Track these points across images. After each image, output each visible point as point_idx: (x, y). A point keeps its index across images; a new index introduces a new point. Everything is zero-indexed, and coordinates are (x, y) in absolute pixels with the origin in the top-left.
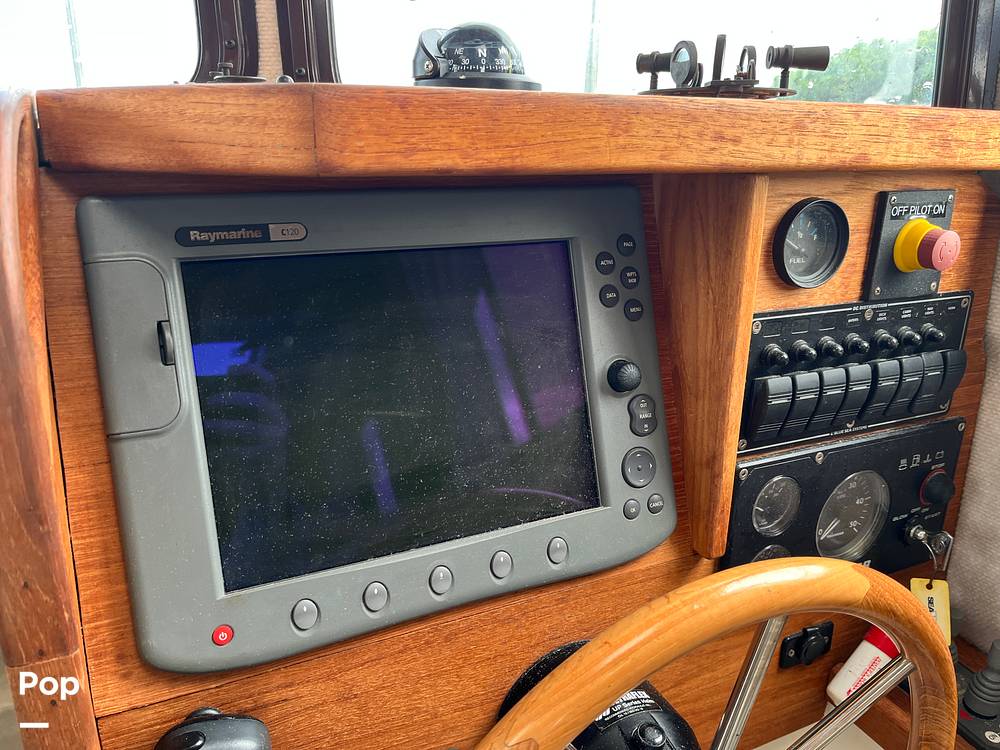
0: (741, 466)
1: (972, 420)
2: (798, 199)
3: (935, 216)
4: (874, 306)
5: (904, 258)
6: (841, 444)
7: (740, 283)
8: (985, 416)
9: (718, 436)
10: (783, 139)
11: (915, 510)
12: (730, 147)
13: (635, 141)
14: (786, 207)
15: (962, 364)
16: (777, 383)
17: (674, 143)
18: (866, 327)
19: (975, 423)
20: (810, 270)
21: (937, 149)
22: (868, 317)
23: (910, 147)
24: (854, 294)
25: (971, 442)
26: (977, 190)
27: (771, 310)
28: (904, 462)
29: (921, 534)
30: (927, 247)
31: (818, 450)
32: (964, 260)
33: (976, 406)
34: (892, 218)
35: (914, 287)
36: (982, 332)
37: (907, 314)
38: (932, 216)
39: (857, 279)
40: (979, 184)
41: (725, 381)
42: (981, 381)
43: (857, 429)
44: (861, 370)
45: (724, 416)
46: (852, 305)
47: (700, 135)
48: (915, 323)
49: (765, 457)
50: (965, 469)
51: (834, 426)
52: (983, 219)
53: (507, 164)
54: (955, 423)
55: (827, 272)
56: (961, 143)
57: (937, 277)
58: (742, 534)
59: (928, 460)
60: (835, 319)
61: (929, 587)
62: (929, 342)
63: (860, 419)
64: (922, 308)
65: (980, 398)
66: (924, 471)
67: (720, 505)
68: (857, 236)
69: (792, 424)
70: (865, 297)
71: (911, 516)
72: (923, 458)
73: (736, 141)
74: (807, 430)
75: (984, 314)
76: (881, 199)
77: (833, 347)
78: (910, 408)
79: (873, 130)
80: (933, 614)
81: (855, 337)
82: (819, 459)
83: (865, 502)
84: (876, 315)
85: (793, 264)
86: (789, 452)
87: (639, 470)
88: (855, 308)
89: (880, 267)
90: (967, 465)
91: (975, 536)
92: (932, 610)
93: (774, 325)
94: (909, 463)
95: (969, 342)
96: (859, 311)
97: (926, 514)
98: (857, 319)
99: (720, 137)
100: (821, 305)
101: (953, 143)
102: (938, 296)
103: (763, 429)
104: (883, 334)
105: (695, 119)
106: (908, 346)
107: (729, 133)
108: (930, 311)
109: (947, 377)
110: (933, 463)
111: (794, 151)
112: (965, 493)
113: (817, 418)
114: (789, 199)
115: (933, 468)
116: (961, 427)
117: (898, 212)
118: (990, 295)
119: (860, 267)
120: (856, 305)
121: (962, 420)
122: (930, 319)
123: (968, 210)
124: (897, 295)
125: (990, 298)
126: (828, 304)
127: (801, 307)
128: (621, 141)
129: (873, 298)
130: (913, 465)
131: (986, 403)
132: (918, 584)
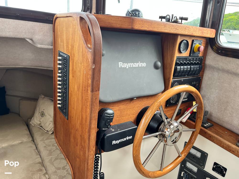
0: (173, 80)
1: (202, 77)
2: (183, 39)
5: (196, 50)
6: (185, 79)
8: (204, 77)
9: (170, 75)
10: (183, 30)
12: (177, 30)
13: (166, 28)
14: (181, 40)
15: (202, 68)
16: (178, 67)
17: (171, 29)
20: (183, 50)
21: (202, 34)
23: (198, 33)
24: (188, 55)
25: (202, 81)
26: (205, 41)
27: (178, 56)
28: (193, 83)
30: (199, 48)
33: (203, 75)
34: (194, 44)
35: (196, 55)
36: (204, 63)
37: (195, 59)
38: (199, 44)
39: (189, 53)
40: (206, 40)
41: (172, 66)
42: (204, 71)
43: (187, 77)
44: (189, 67)
45: (171, 71)
46: (188, 57)
47: (174, 28)
49: (175, 79)
50: (201, 85)
51: (184, 76)
52: (206, 45)
53: (152, 30)
54: (200, 77)
55: (186, 51)
56: (205, 33)
57: (200, 53)
60: (186, 59)
62: (198, 64)
63: (188, 75)
64: (197, 58)
67: (170, 85)
68: (190, 46)
69: (180, 74)
70: (190, 56)
73: (178, 30)
74: (181, 76)
75: (205, 60)
76: (193, 41)
77: (186, 63)
78: (194, 74)
79: (194, 30)
81: (188, 62)
82: (182, 80)
84: (191, 59)
85: (181, 49)
86: (178, 79)
89: (192, 51)
93: (178, 58)
98: (188, 59)
99: (176, 29)
101: (204, 33)
102: (199, 57)
103: (176, 75)
104: (192, 62)
105: (174, 26)
106: (195, 64)
107: (177, 28)
108: (198, 59)
109: (200, 69)
110: (197, 83)
111: (184, 32)
113: (183, 74)
114: (181, 39)
119: (189, 51)
122: (198, 60)
123: (204, 44)
124: (194, 56)
125: (206, 58)
128: (165, 28)
131: (204, 75)
132: (194, 102)
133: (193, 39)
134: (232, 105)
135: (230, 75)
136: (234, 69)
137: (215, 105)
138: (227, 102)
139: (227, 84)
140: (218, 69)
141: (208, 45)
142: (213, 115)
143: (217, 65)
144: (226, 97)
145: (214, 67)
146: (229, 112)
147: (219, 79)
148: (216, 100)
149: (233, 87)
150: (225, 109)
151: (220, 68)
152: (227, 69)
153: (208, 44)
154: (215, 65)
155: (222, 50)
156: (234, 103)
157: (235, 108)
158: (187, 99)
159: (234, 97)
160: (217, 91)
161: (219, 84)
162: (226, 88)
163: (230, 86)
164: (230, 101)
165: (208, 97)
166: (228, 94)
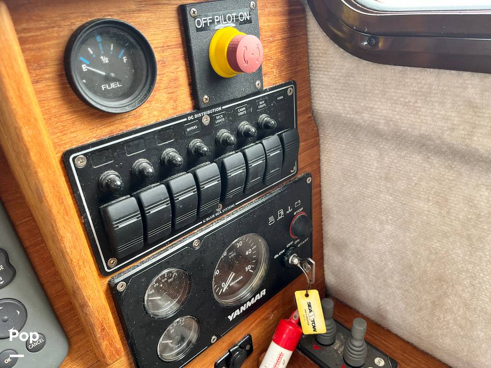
0: (116, 281)
3: (241, 23)
4: (209, 112)
5: (221, 67)
6: (215, 226)
7: (17, 130)
8: (325, 167)
11: (289, 245)
15: (296, 140)
16: (120, 207)
18: (206, 132)
19: (320, 172)
22: (206, 121)
27: (94, 140)
28: (271, 219)
29: (296, 261)
30: (232, 51)
31: (193, 238)
32: (281, 57)
33: (317, 162)
34: (198, 30)
36: (310, 109)
37: (242, 111)
41: (50, 227)
42: (316, 144)
43: (226, 209)
46: (186, 116)
48: (252, 117)
51: (201, 217)
52: (290, 20)
54: (304, 179)
55: (144, 92)
57: (259, 74)
58: (141, 327)
59: (290, 211)
60: (173, 132)
61: (307, 296)
62: (264, 131)
64: (254, 103)
65: (319, 156)
66: (289, 218)
68: (168, 52)
69: (154, 233)
70: (197, 107)
71: (287, 249)
72: (285, 210)
75: (309, 96)
76: (182, 14)
77: (175, 158)
78: (264, 182)
80: (312, 313)
81: (196, 143)
82: (197, 244)
83: (252, 251)
84: (213, 119)
86: (167, 250)
87: (5, 321)
88: (190, 118)
89: (201, 77)
90: (321, 200)
91: (334, 244)
92: (311, 311)
94: (276, 218)
95: (301, 119)
96: (195, 119)
97: (298, 243)
98: (195, 127)
100: (153, 122)
102: (266, 91)
103: (121, 249)
104: (224, 133)
108: (262, 105)
109: (286, 153)
110: (295, 210)
112: (324, 219)
113: (178, 220)
115: (295, 213)
116: (309, 180)
117: (202, 23)
118: (310, 80)
119: (183, 80)
120: (190, 115)
121: (309, 175)
122: (263, 111)
123: (275, 15)
124: (226, 99)
125: (310, 83)
126: (161, 120)
127: (130, 129)
129: (203, 106)
130: (279, 218)
131: (324, 158)
132: (299, 295)
133: (180, 3)
134: (466, 295)
135: (435, 161)
136: (452, 129)
137: (390, 281)
138: (440, 279)
139: (429, 200)
140: (375, 134)
141: (305, 18)
143: (366, 116)
144: (433, 257)
145: (357, 126)
146: (455, 320)
147: (387, 179)
148: (391, 265)
149: (461, 217)
150: (433, 303)
151: (382, 126)
152: (416, 133)
153: (303, 11)
154: (357, 117)
155: (373, 37)
156: (473, 286)
157: (479, 308)
158: (263, 292)
159: (470, 263)
160: (389, 228)
161: (391, 198)
162: (425, 218)
163: (442, 211)
164: (454, 277)
165: (359, 251)
166: (439, 248)
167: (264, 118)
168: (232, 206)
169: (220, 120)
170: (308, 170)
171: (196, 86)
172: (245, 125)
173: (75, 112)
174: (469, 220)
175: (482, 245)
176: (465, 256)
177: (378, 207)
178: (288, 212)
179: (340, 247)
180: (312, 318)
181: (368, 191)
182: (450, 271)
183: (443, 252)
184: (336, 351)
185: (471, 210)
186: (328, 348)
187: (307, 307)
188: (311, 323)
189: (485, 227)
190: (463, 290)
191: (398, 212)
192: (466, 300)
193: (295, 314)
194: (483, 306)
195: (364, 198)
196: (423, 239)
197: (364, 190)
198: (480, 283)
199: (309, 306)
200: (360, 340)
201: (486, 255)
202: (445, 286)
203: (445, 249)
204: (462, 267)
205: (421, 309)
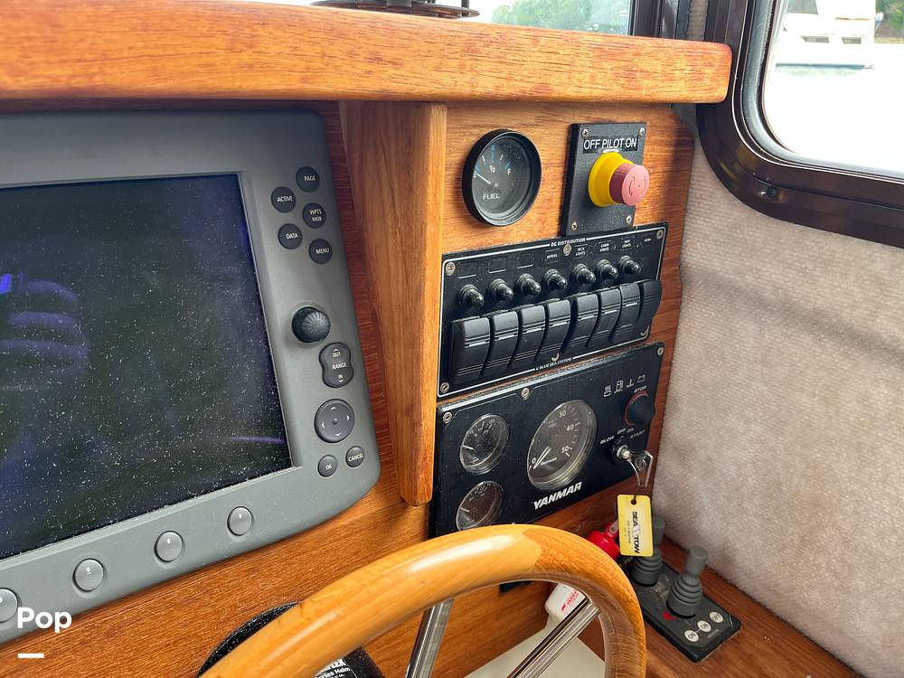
0: (445, 409)
1: (671, 344)
3: (627, 150)
4: (572, 241)
5: (598, 193)
6: (547, 377)
7: (424, 224)
9: (415, 383)
10: (453, 64)
11: (620, 431)
12: (391, 71)
13: (264, 58)
15: (657, 294)
16: (474, 325)
17: (318, 64)
18: (565, 263)
19: (674, 346)
20: (503, 207)
21: (623, 81)
22: (567, 251)
23: (593, 77)
24: (551, 229)
25: (670, 364)
26: (669, 122)
27: (465, 249)
28: (608, 389)
29: (626, 454)
30: (617, 180)
31: (522, 385)
32: (658, 192)
33: (673, 331)
34: (585, 151)
35: (611, 221)
36: (677, 261)
37: (605, 248)
38: (625, 150)
39: (554, 214)
40: (671, 117)
42: (677, 307)
43: (562, 361)
44: (559, 306)
46: (550, 241)
47: (351, 54)
48: (613, 256)
49: (470, 398)
50: (666, 389)
51: (538, 362)
52: (675, 152)
53: (80, 82)
54: (655, 348)
55: (521, 208)
56: (647, 74)
57: (632, 210)
58: (451, 475)
59: (631, 385)
60: (533, 256)
61: (634, 502)
62: (626, 275)
63: (565, 350)
64: (619, 241)
65: (678, 322)
66: (628, 394)
67: (422, 453)
68: (552, 169)
69: (493, 364)
70: (563, 233)
71: (617, 437)
72: (626, 383)
73: (396, 63)
74: (510, 369)
75: (679, 244)
76: (574, 131)
77: (532, 285)
78: (611, 338)
79: (554, 58)
80: (637, 527)
81: (553, 273)
82: (525, 395)
83: (575, 428)
84: (574, 250)
85: (485, 203)
86: (495, 391)
87: (335, 423)
88: (554, 244)
89: (576, 201)
90: (668, 384)
91: (676, 449)
92: (636, 524)
93: (470, 264)
94: (613, 389)
95: (665, 271)
96: (557, 247)
97: (632, 433)
98: (555, 255)
99: (377, 59)
100: (518, 242)
101: (638, 74)
102: (634, 229)
103: (463, 371)
104: (582, 268)
105: (342, 35)
106: (603, 279)
107: (387, 54)
108: (627, 244)
109: (644, 307)
110: (636, 385)
111: (468, 77)
112: (667, 410)
113: (519, 356)
114: (476, 131)
115: (636, 391)
116: (660, 351)
117: (591, 144)
118: (684, 225)
119: (556, 202)
120: (554, 240)
121: (661, 345)
122: (627, 252)
123: (660, 143)
124: (593, 230)
125: (683, 229)
126: (525, 241)
127: (497, 245)
128: (246, 57)
129: (569, 233)
130: (617, 391)
131: (682, 327)
132: (623, 500)
133: (573, 122)
134: (847, 527)
135: (829, 344)
136: (853, 307)
137: (747, 505)
138: (816, 503)
139: (814, 395)
140: (758, 304)
141: (692, 152)
142: (738, 558)
143: (750, 278)
144: (810, 472)
145: (736, 290)
146: (829, 563)
147: (764, 362)
148: (751, 482)
149: (852, 419)
150: (802, 538)
151: (768, 294)
152: (810, 307)
153: (692, 143)
154: (738, 278)
155: (774, 187)
156: (858, 513)
157: (863, 546)
159: (857, 481)
160: (756, 428)
161: (765, 388)
162: (807, 418)
163: (830, 411)
164: (834, 501)
165: (710, 459)
166: (820, 460)
167: (626, 260)
168: (569, 359)
169: (581, 252)
170: (661, 338)
171: (568, 210)
172: (604, 264)
173: (460, 217)
174: (861, 423)
175: (873, 458)
176: (851, 472)
177: (746, 400)
178: (628, 386)
179: (684, 453)
180: (635, 535)
181: (736, 376)
182: (830, 492)
183: (824, 466)
184: (658, 594)
185: (865, 411)
186: (647, 589)
187: (631, 518)
188: (633, 540)
189: (880, 434)
190: (844, 520)
191: (772, 408)
192: (846, 534)
193: (613, 526)
194: (867, 543)
195: (728, 386)
196: (799, 447)
197: (732, 375)
198: (866, 510)
199: (635, 517)
200: (696, 576)
201: (877, 471)
202: (820, 514)
203: (827, 462)
204: (847, 487)
205: (784, 547)
